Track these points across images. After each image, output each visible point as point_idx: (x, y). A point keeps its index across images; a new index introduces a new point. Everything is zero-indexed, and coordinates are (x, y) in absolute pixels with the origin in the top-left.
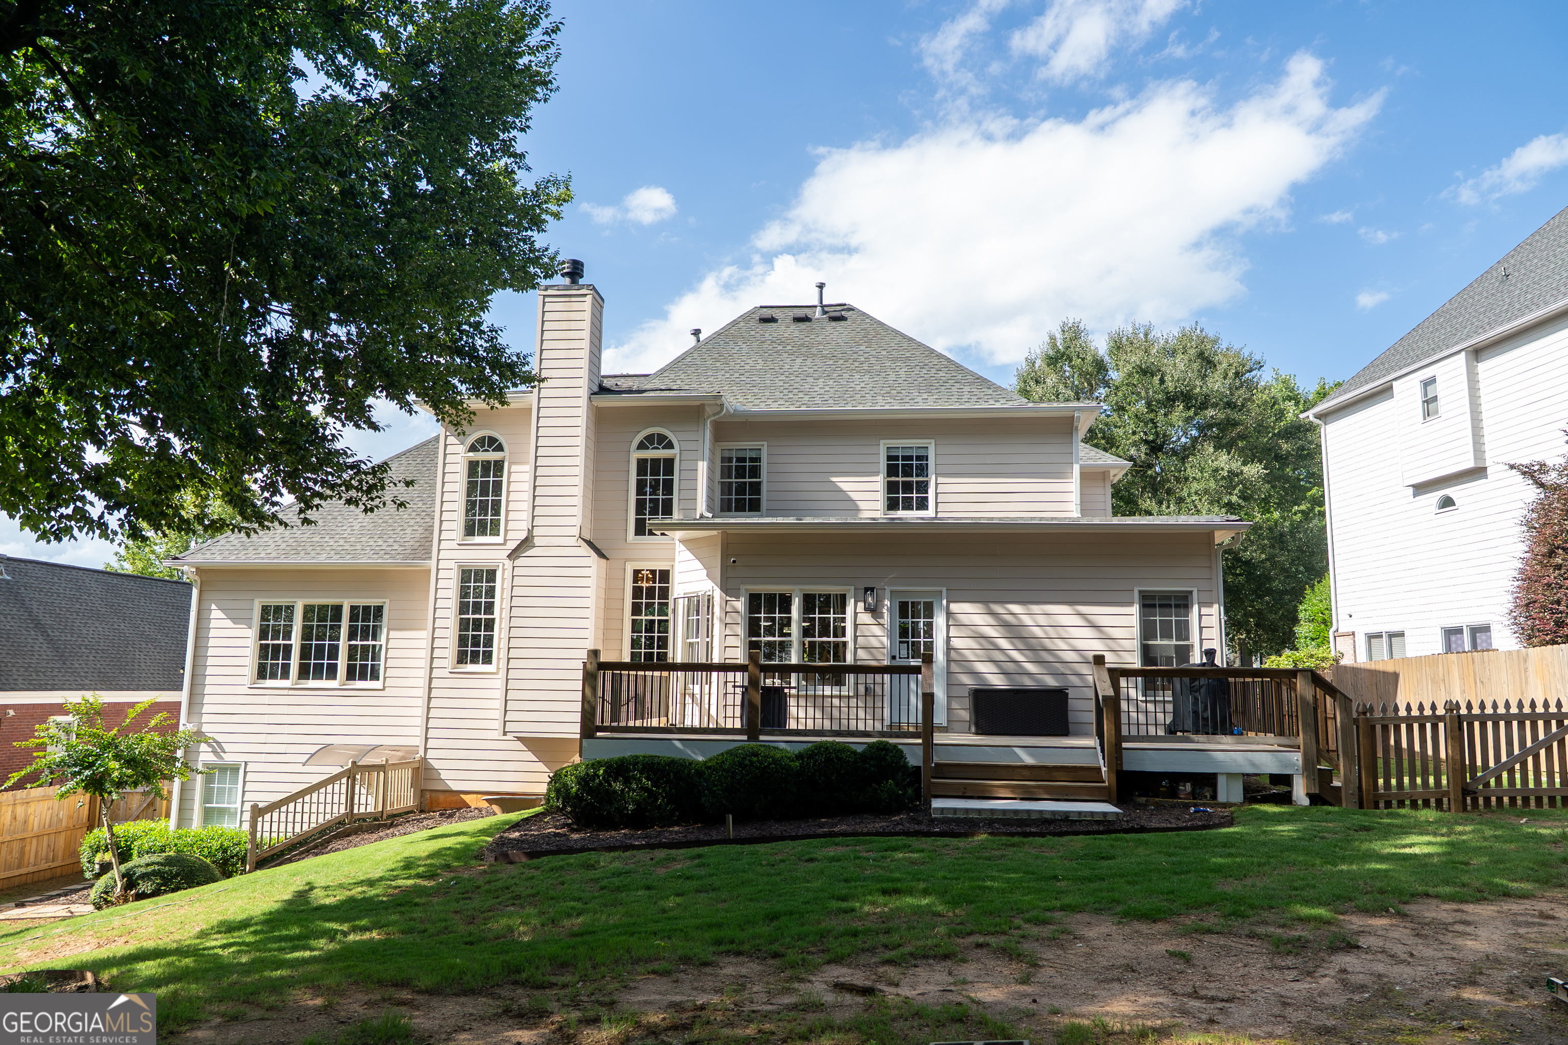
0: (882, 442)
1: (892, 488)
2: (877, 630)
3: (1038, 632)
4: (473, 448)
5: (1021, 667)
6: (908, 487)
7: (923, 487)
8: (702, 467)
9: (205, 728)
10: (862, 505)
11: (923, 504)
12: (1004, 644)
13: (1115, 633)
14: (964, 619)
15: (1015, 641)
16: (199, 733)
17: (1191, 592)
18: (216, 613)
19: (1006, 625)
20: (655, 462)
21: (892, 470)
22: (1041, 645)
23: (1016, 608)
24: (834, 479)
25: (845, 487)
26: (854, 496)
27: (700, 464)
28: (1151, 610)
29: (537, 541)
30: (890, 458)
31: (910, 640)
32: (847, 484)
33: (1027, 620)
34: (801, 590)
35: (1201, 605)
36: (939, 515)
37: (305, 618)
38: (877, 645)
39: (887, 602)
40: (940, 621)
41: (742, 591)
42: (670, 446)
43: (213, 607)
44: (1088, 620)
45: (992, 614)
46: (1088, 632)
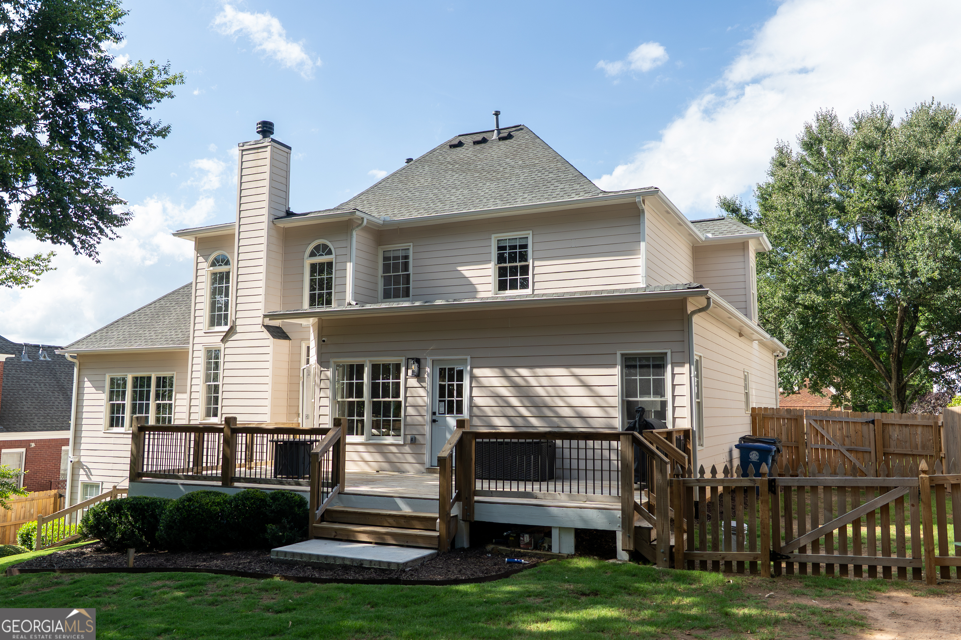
0: (493, 236)
1: (502, 272)
2: (422, 392)
3: (541, 391)
4: (213, 264)
5: (528, 421)
6: (514, 271)
7: (525, 270)
8: (350, 267)
9: (83, 459)
10: (479, 288)
11: (525, 285)
12: (515, 402)
13: (603, 391)
14: (485, 382)
15: (524, 399)
16: (79, 462)
17: (666, 353)
18: (87, 384)
19: (516, 386)
20: (322, 265)
21: (501, 259)
22: (544, 402)
23: (524, 372)
24: (459, 268)
25: (467, 274)
26: (474, 281)
27: (348, 264)
28: (632, 371)
29: (239, 329)
30: (500, 248)
31: (447, 399)
32: (467, 271)
33: (533, 381)
34: (370, 361)
35: (674, 365)
36: (536, 292)
37: (135, 386)
38: (421, 403)
39: (428, 370)
40: (466, 383)
41: (332, 363)
42: (330, 253)
43: (86, 379)
44: (581, 381)
45: (506, 377)
46: (581, 391)
